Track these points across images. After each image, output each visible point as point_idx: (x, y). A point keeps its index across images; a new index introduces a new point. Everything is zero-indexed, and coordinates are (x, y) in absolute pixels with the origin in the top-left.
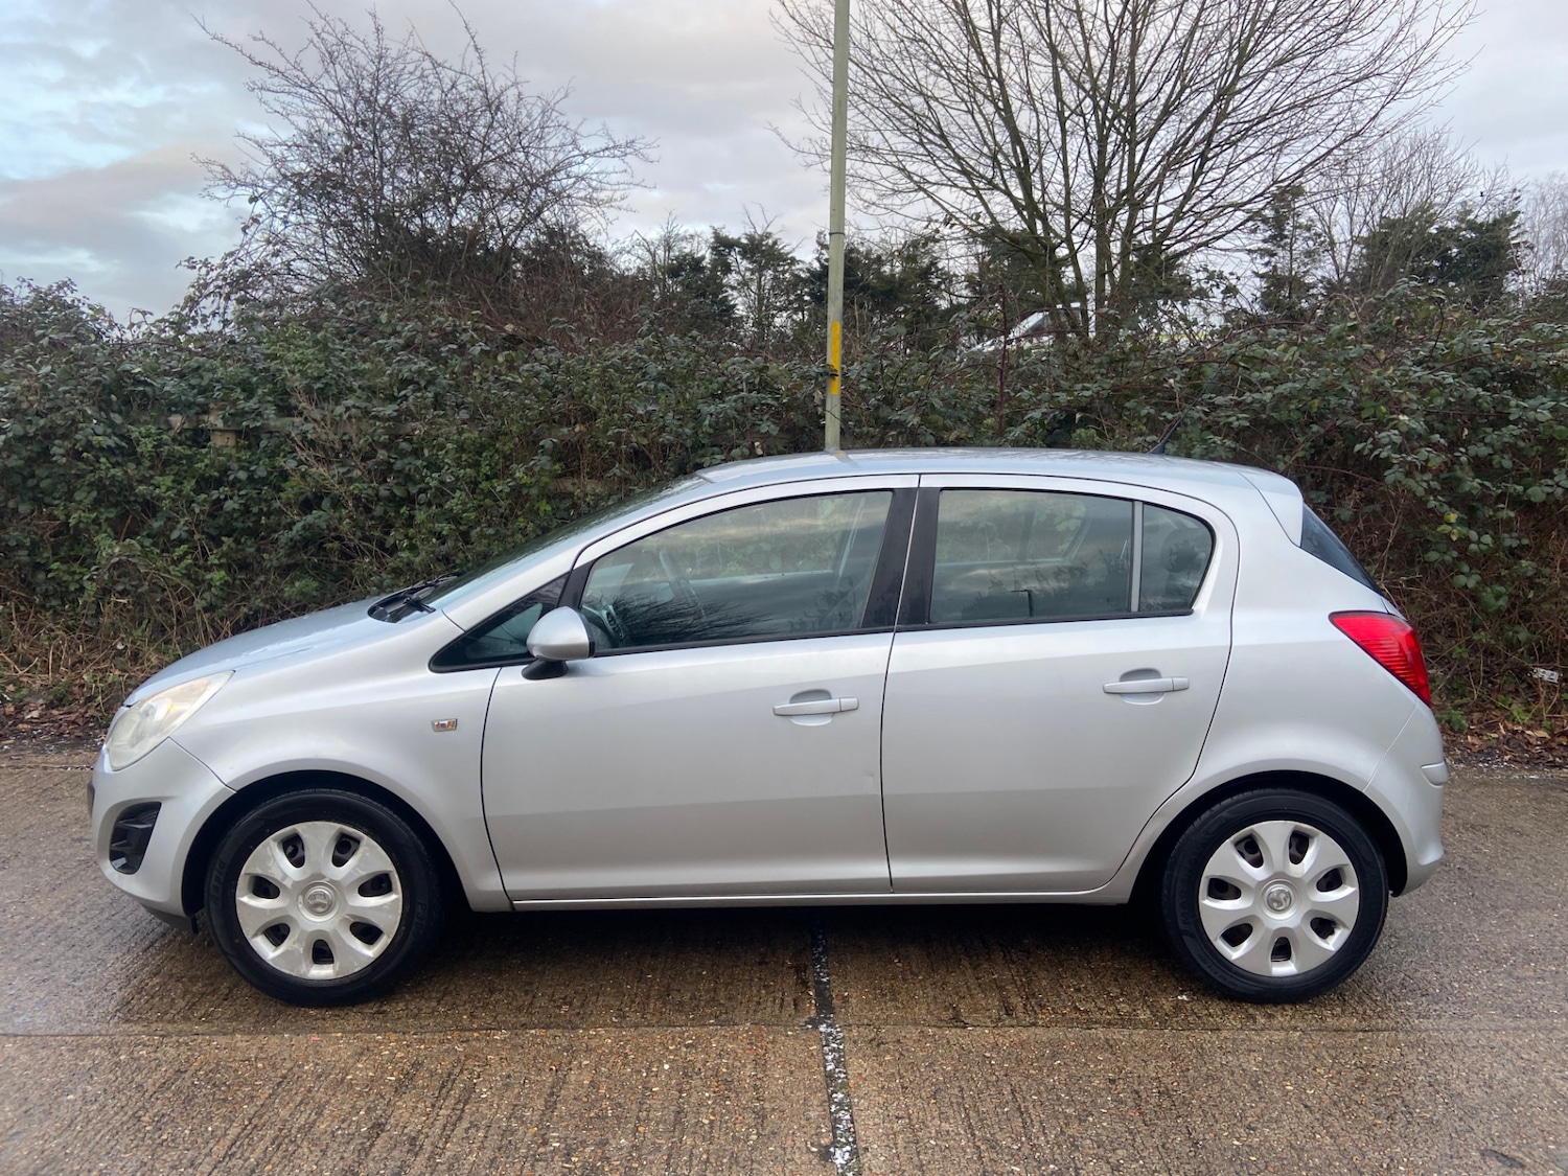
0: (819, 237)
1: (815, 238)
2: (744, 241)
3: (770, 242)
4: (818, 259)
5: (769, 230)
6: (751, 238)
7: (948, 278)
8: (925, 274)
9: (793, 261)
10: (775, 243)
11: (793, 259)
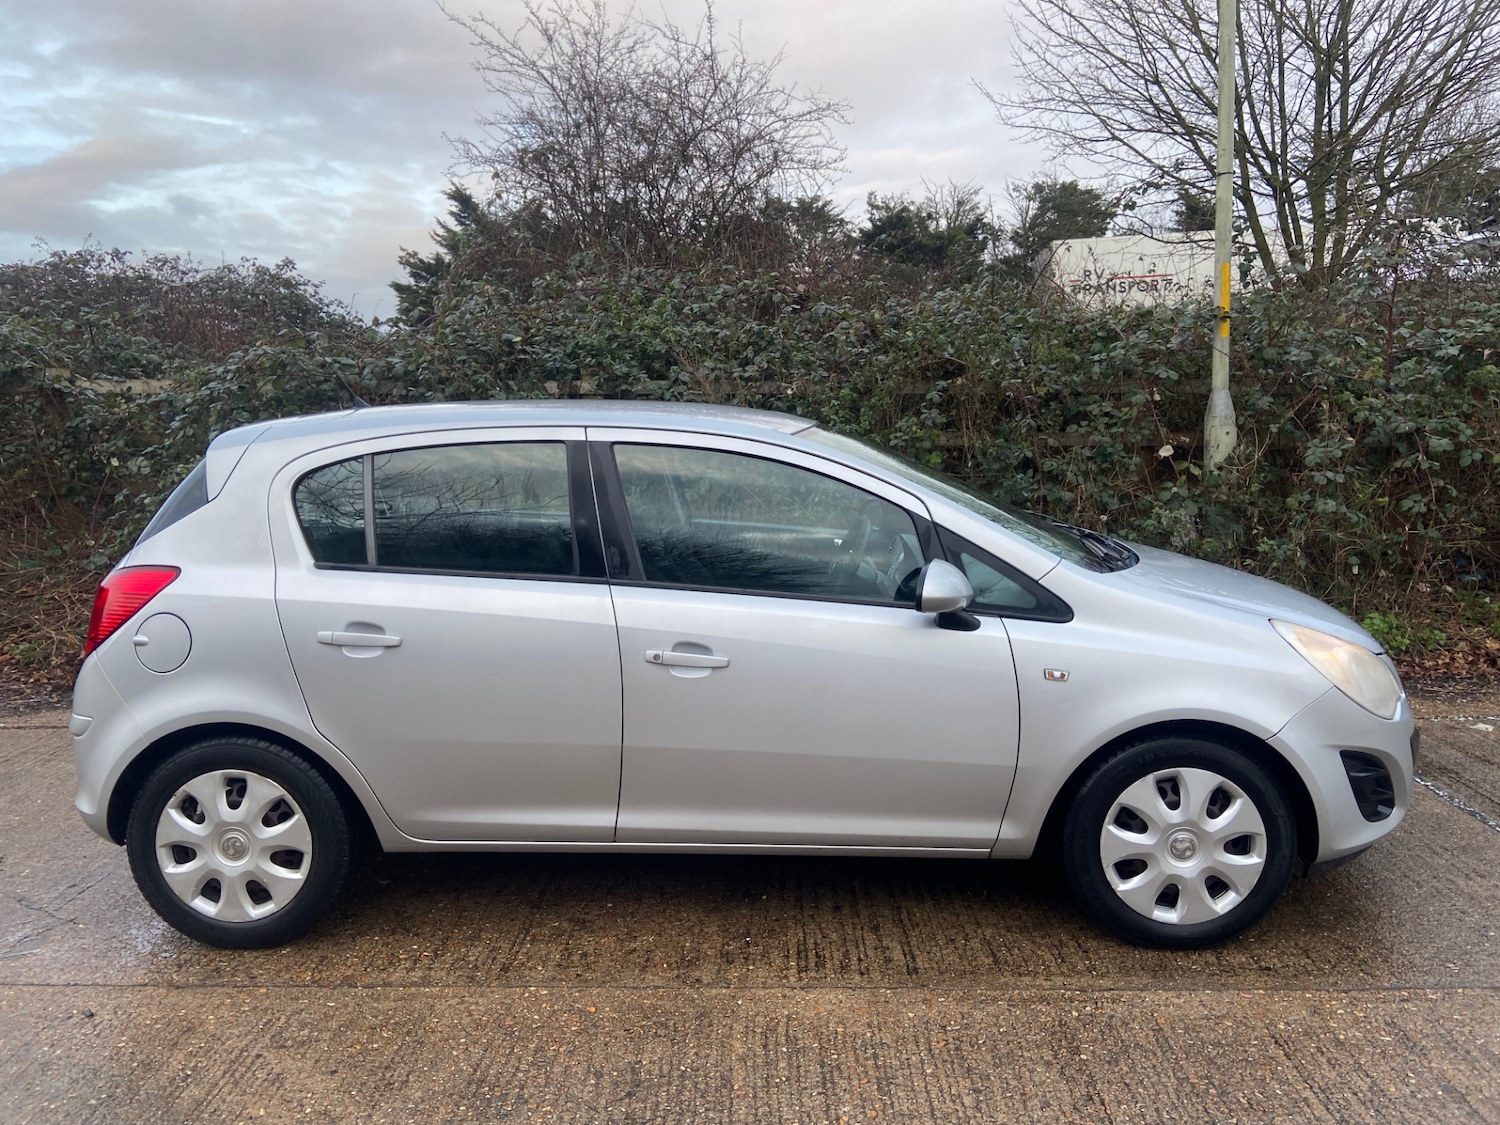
0: (870, 198)
1: (866, 199)
2: (795, 205)
3: (820, 204)
4: (870, 220)
5: (819, 193)
6: (801, 201)
7: (996, 234)
8: (971, 230)
9: (842, 222)
10: (825, 205)
11: (842, 221)
